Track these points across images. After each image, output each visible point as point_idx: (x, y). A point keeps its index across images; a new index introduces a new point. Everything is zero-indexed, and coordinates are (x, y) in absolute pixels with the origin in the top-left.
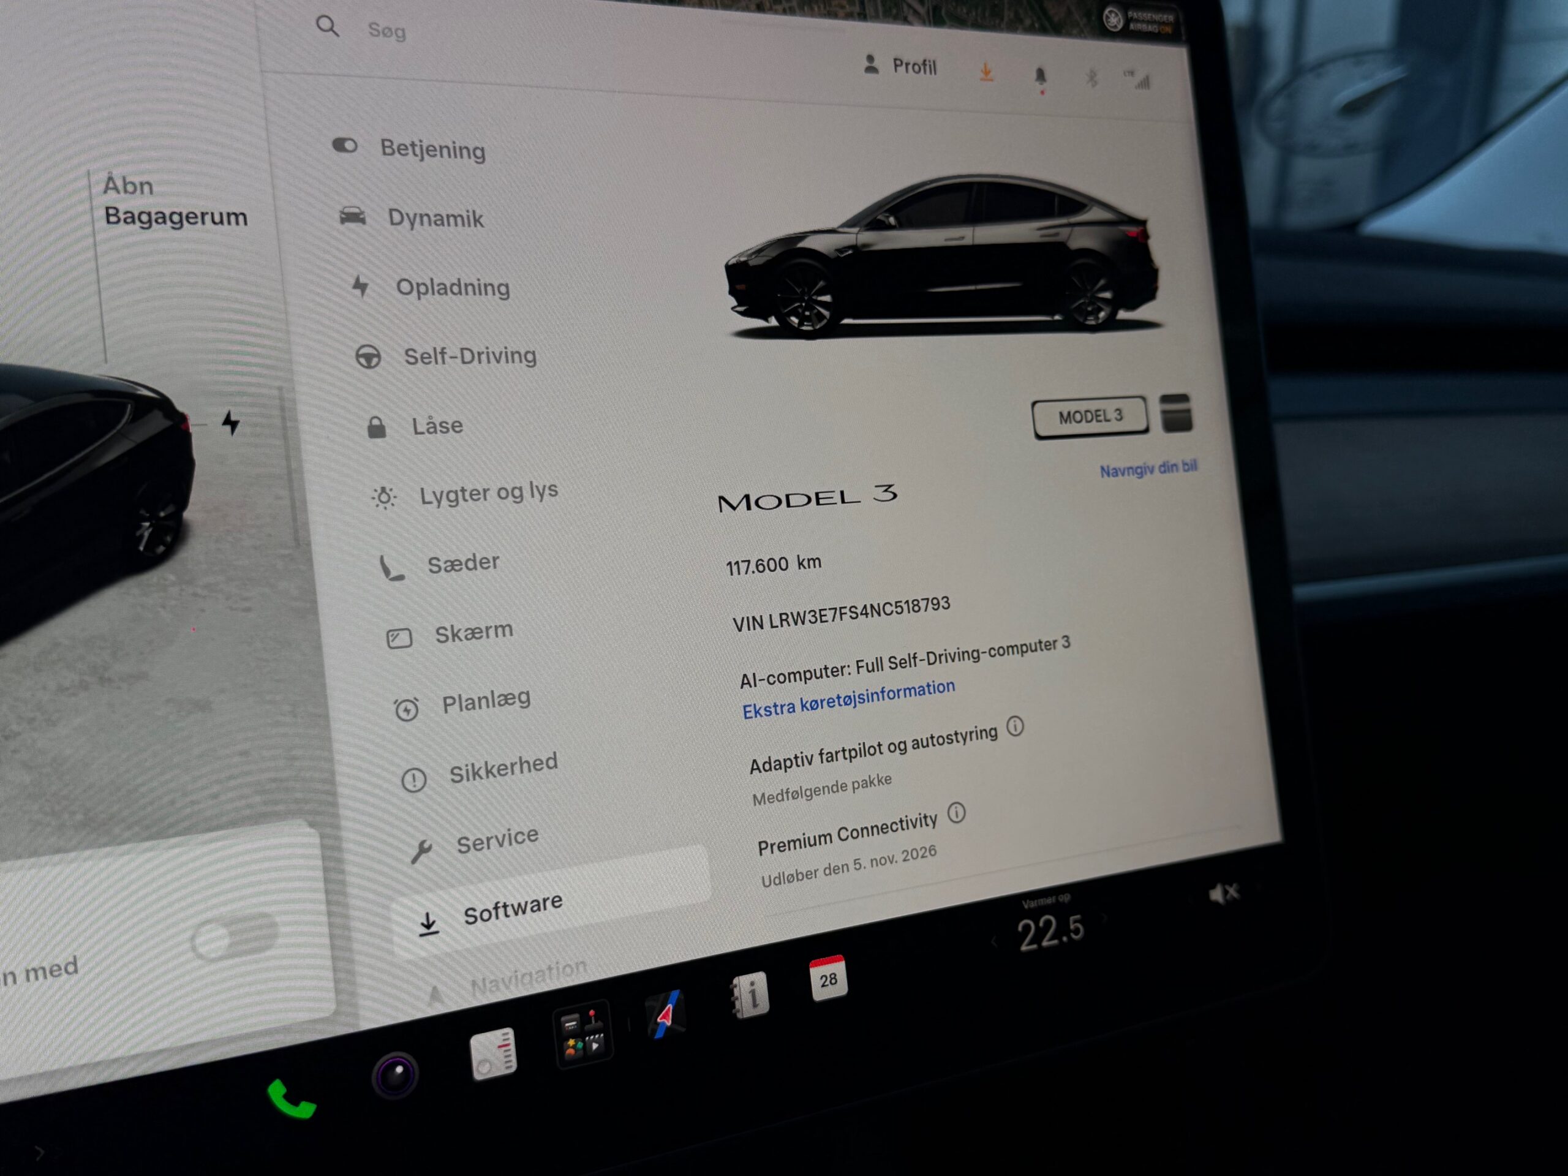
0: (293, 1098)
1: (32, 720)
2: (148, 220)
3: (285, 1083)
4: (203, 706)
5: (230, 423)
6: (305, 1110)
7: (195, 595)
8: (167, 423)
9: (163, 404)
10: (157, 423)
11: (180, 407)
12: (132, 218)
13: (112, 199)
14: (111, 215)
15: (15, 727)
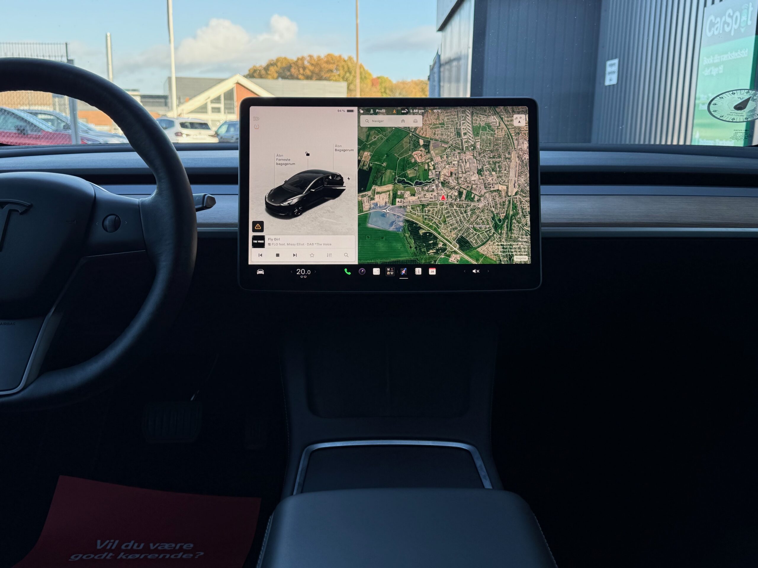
0: (348, 271)
1: (320, 216)
2: (340, 151)
3: (347, 269)
4: (341, 217)
5: (349, 179)
6: (349, 273)
7: (342, 202)
8: (340, 178)
9: (340, 176)
10: (339, 178)
11: (342, 176)
12: (338, 150)
13: (336, 148)
14: (336, 150)
15: (318, 217)
